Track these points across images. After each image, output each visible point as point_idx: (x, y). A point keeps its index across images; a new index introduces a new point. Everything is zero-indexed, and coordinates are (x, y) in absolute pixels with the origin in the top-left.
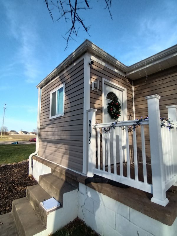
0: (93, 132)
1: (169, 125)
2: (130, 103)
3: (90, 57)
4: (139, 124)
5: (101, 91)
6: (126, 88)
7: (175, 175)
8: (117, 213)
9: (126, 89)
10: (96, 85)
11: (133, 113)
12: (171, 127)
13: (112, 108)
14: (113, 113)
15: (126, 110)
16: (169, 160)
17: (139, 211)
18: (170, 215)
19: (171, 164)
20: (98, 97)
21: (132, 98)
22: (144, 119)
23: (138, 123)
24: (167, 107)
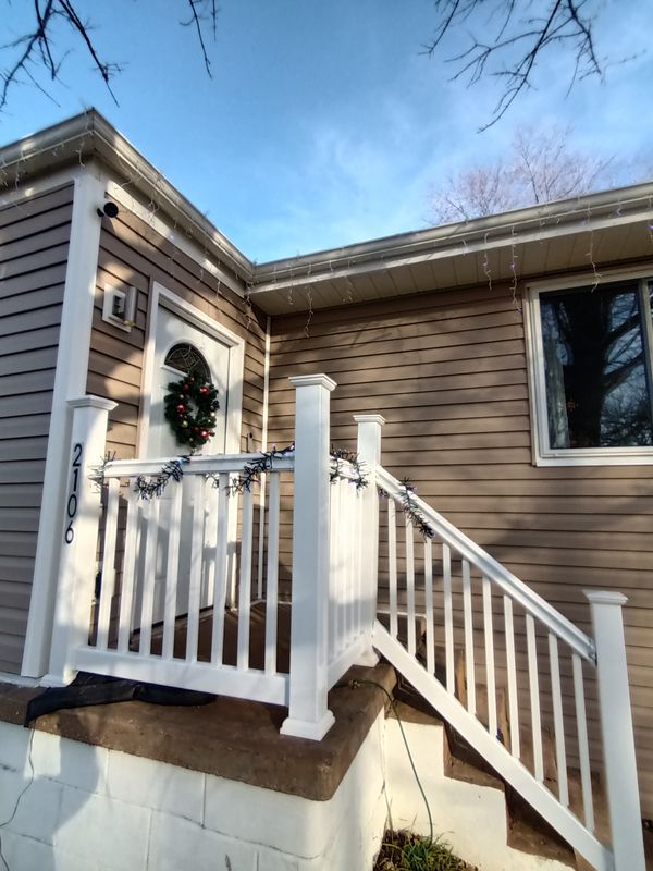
0: (90, 495)
1: (357, 477)
2: (254, 394)
3: (106, 187)
4: (264, 469)
5: (144, 334)
6: (243, 336)
7: (362, 632)
8: (159, 811)
9: (242, 342)
10: (121, 304)
11: (261, 429)
12: (360, 483)
13: (184, 402)
14: (185, 423)
15: (237, 416)
16: (349, 588)
17: (236, 778)
18: (330, 765)
19: (352, 599)
20: (128, 354)
21: (263, 378)
22: (282, 452)
23: (262, 464)
24: (357, 417)
